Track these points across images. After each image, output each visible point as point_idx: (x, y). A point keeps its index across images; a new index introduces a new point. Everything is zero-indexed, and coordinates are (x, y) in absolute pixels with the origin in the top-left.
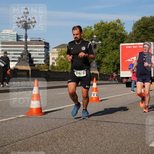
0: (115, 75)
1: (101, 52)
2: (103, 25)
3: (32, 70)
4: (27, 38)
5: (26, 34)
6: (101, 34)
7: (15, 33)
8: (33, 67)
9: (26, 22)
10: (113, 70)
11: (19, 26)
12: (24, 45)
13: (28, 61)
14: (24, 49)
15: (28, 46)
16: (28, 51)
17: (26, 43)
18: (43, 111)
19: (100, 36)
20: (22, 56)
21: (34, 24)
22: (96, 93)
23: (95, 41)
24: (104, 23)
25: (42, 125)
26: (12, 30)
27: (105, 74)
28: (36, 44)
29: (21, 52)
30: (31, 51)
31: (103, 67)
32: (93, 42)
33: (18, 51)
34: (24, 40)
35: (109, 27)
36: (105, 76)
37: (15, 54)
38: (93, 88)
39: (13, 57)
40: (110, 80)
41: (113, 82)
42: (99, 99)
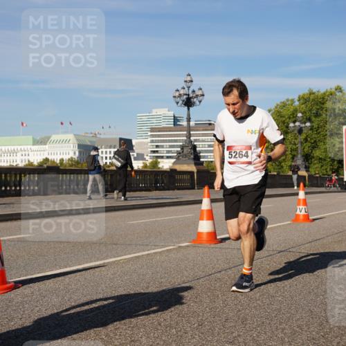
0: (334, 177)
1: (311, 139)
2: (312, 97)
3: (198, 172)
4: (190, 121)
5: (189, 115)
6: (310, 110)
7: (171, 114)
8: (201, 167)
9: (188, 95)
10: (332, 169)
11: (177, 103)
12: (185, 133)
13: (192, 156)
14: (185, 138)
15: (192, 132)
16: (192, 142)
17: (189, 129)
18: (218, 237)
19: (308, 114)
20: (182, 149)
21: (200, 98)
22: (304, 207)
23: (300, 121)
24: (314, 93)
25: (218, 260)
26: (167, 109)
27: (318, 175)
28: (203, 130)
29: (181, 144)
30: (196, 140)
31: (315, 164)
32: (297, 124)
33: (176, 141)
34: (185, 123)
35: (323, 98)
36: (319, 179)
37: (171, 146)
38: (299, 200)
39: (168, 152)
40: (326, 187)
41: (333, 189)
42: (311, 218)
